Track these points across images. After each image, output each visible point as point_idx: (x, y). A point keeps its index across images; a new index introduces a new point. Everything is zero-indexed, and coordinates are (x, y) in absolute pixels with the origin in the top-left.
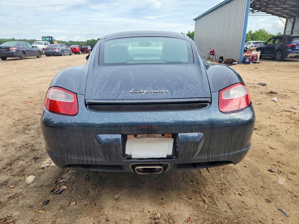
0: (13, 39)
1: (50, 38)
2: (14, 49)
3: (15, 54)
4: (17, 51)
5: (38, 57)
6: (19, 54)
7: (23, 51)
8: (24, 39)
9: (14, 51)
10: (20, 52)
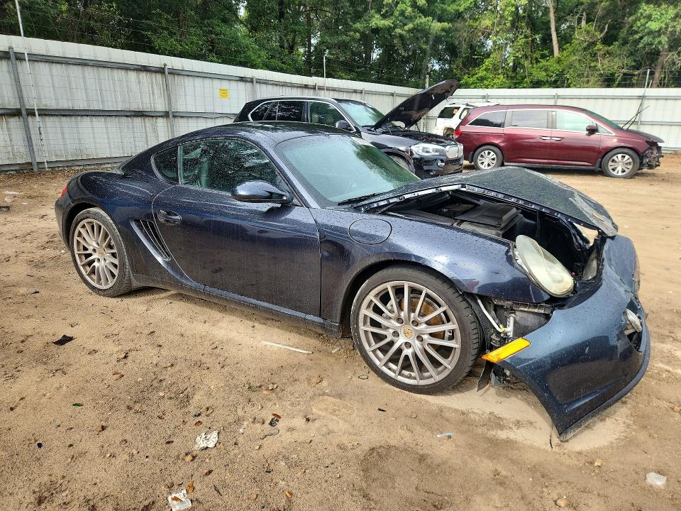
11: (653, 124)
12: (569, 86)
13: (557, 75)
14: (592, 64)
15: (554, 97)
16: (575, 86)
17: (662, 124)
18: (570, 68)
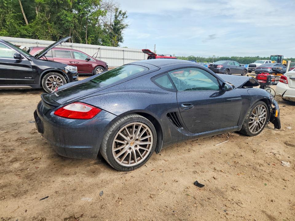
0: (258, 57)
1: (279, 57)
2: (221, 66)
3: (220, 71)
4: (222, 68)
5: (242, 75)
6: (223, 71)
7: (228, 69)
8: (265, 57)
9: (220, 68)
10: (224, 69)
11: (104, 58)
12: (38, 39)
13: (32, 33)
14: (47, 31)
15: (36, 43)
16: (41, 39)
17: (107, 58)
18: (38, 31)
